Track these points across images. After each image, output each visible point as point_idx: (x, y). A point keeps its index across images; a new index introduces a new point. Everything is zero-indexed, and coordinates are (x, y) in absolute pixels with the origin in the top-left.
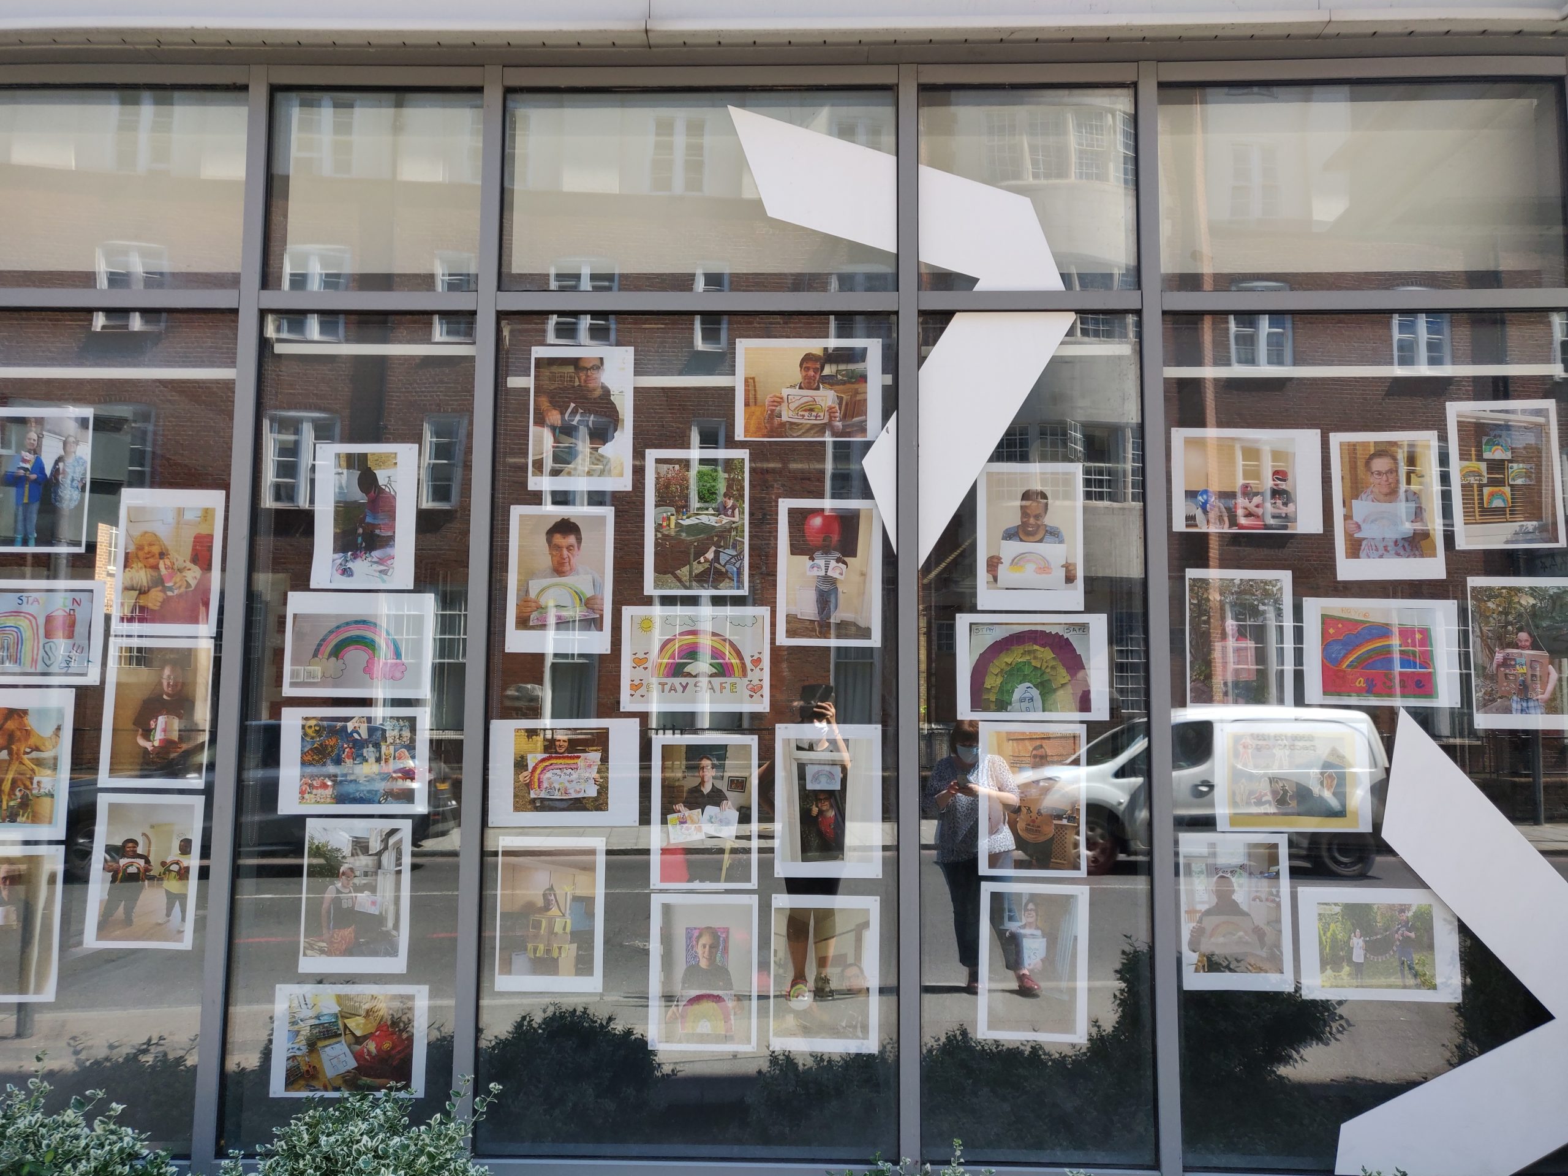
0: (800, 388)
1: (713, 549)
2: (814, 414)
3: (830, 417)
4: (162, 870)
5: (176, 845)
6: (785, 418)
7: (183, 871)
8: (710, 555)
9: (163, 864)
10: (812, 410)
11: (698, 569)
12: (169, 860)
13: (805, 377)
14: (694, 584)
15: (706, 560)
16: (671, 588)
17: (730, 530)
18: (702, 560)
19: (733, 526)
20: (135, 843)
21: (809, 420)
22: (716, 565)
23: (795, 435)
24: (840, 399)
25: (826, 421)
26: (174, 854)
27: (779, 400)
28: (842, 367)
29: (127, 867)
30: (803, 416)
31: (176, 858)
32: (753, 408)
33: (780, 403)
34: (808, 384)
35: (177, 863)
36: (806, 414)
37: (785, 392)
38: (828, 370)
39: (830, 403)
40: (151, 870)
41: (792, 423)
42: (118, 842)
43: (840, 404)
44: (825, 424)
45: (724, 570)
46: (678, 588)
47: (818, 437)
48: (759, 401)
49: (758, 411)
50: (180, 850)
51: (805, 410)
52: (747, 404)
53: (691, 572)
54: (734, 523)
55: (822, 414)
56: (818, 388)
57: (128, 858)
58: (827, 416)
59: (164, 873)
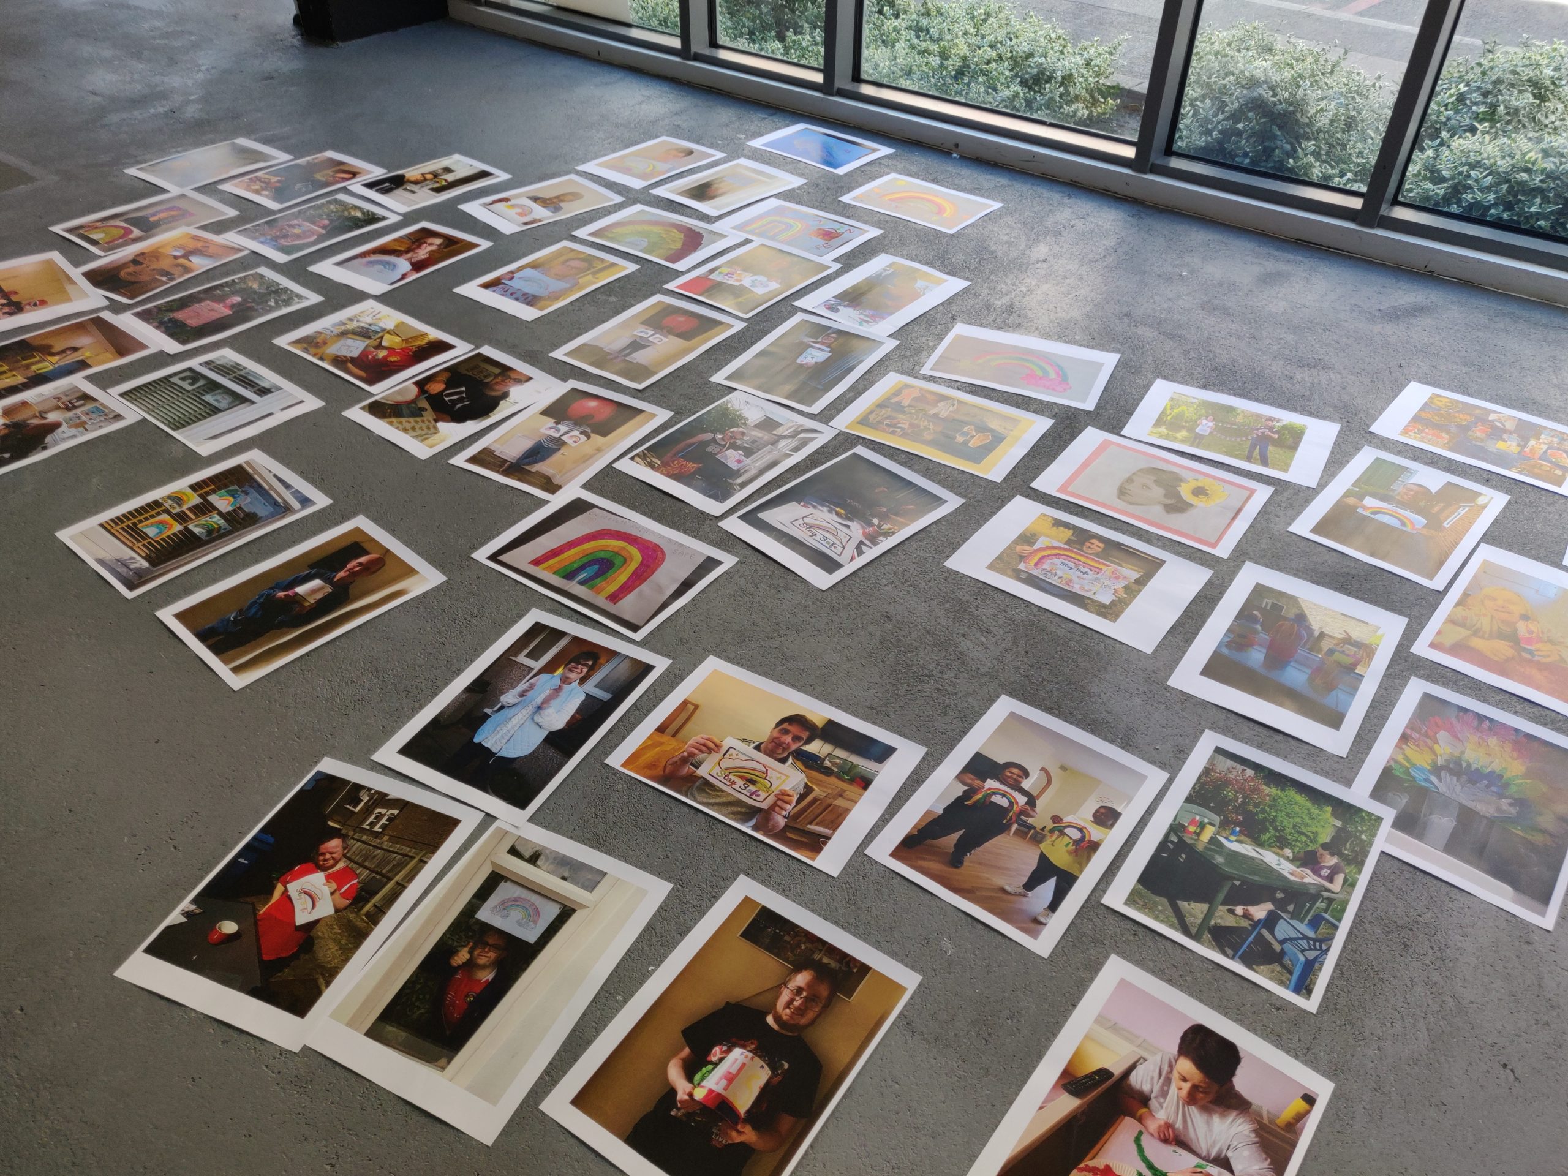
0: (758, 748)
1: (1269, 906)
2: (752, 788)
3: (775, 805)
4: (1050, 825)
5: (1090, 807)
6: (702, 771)
7: (1085, 844)
8: (1260, 912)
9: (1056, 819)
10: (752, 782)
11: (1223, 918)
12: (1068, 819)
13: (773, 740)
14: (1207, 936)
15: (1246, 916)
16: (1156, 918)
17: (1315, 898)
18: (1239, 910)
19: (1325, 894)
20: (1026, 774)
21: (739, 791)
22: (1265, 933)
23: (699, 799)
24: (808, 790)
25: (764, 806)
26: (1083, 815)
27: (712, 745)
28: (840, 753)
29: (994, 794)
30: (734, 783)
31: (1082, 823)
32: (665, 738)
33: (710, 750)
34: (774, 749)
35: (1081, 830)
36: (740, 783)
37: (728, 742)
38: (816, 747)
39: (787, 787)
40: (1031, 816)
41: (707, 783)
42: (1000, 757)
43: (802, 797)
44: (760, 810)
45: (1277, 947)
46: (1172, 926)
47: (735, 820)
48: (680, 735)
49: (670, 745)
50: (1094, 815)
51: (742, 778)
52: (661, 729)
53: (1209, 915)
54: (1328, 890)
55: (763, 795)
56: (783, 761)
57: (1002, 783)
58: (771, 800)
59: (1052, 831)
